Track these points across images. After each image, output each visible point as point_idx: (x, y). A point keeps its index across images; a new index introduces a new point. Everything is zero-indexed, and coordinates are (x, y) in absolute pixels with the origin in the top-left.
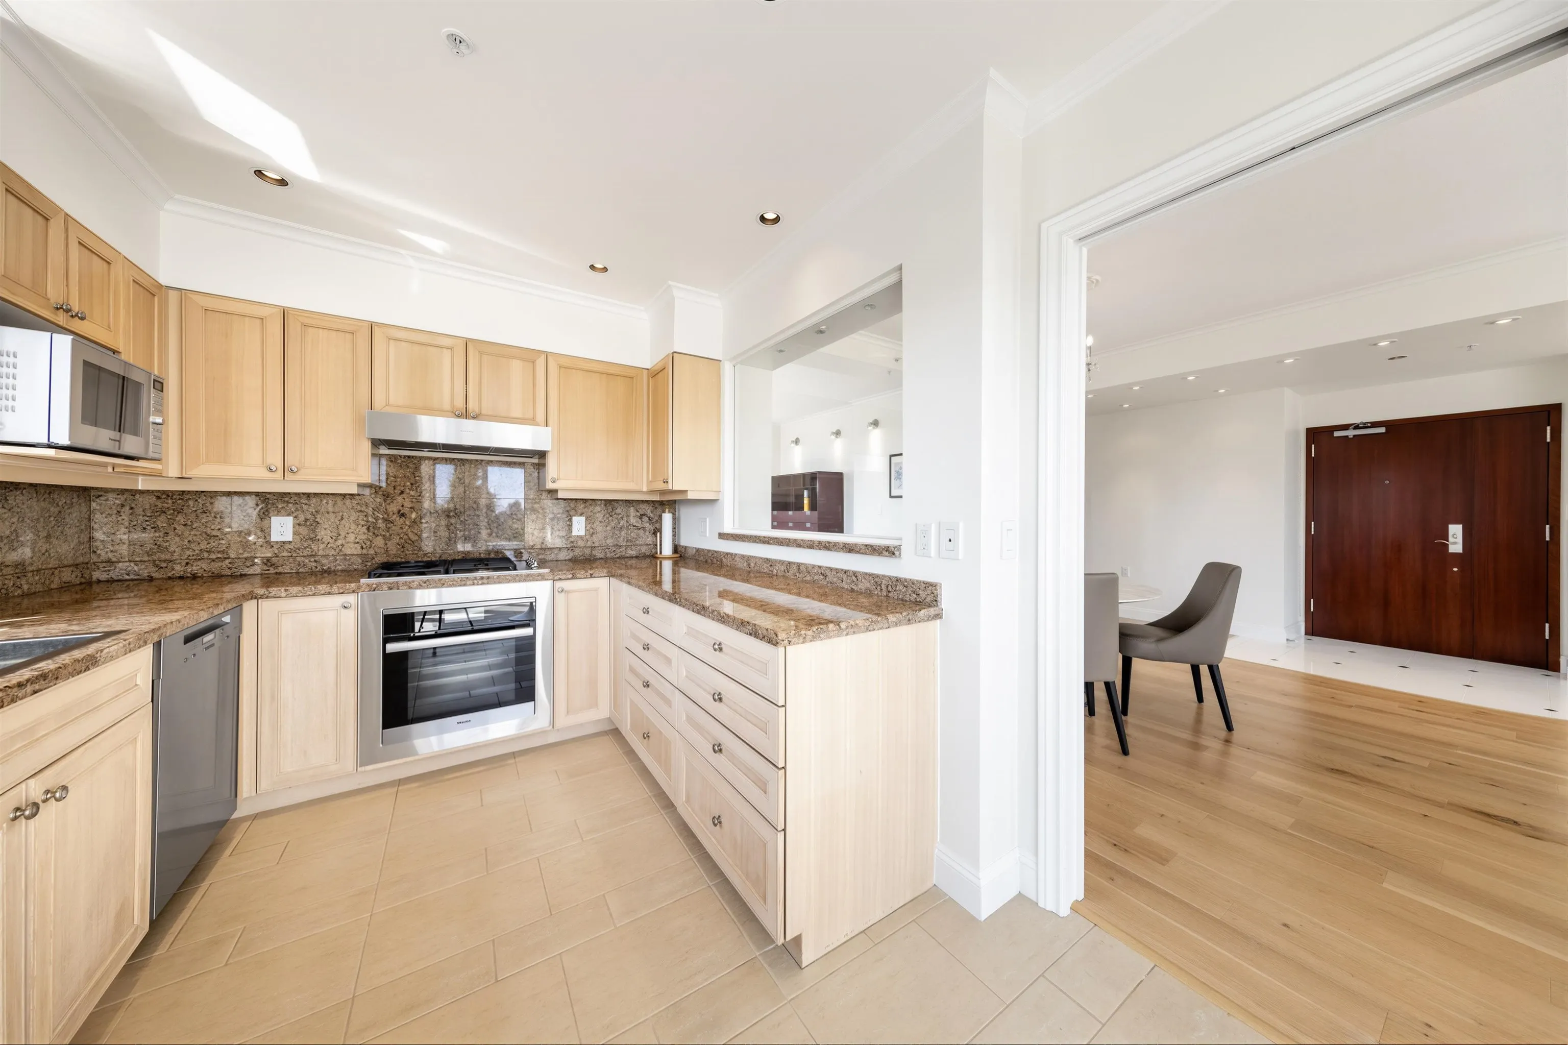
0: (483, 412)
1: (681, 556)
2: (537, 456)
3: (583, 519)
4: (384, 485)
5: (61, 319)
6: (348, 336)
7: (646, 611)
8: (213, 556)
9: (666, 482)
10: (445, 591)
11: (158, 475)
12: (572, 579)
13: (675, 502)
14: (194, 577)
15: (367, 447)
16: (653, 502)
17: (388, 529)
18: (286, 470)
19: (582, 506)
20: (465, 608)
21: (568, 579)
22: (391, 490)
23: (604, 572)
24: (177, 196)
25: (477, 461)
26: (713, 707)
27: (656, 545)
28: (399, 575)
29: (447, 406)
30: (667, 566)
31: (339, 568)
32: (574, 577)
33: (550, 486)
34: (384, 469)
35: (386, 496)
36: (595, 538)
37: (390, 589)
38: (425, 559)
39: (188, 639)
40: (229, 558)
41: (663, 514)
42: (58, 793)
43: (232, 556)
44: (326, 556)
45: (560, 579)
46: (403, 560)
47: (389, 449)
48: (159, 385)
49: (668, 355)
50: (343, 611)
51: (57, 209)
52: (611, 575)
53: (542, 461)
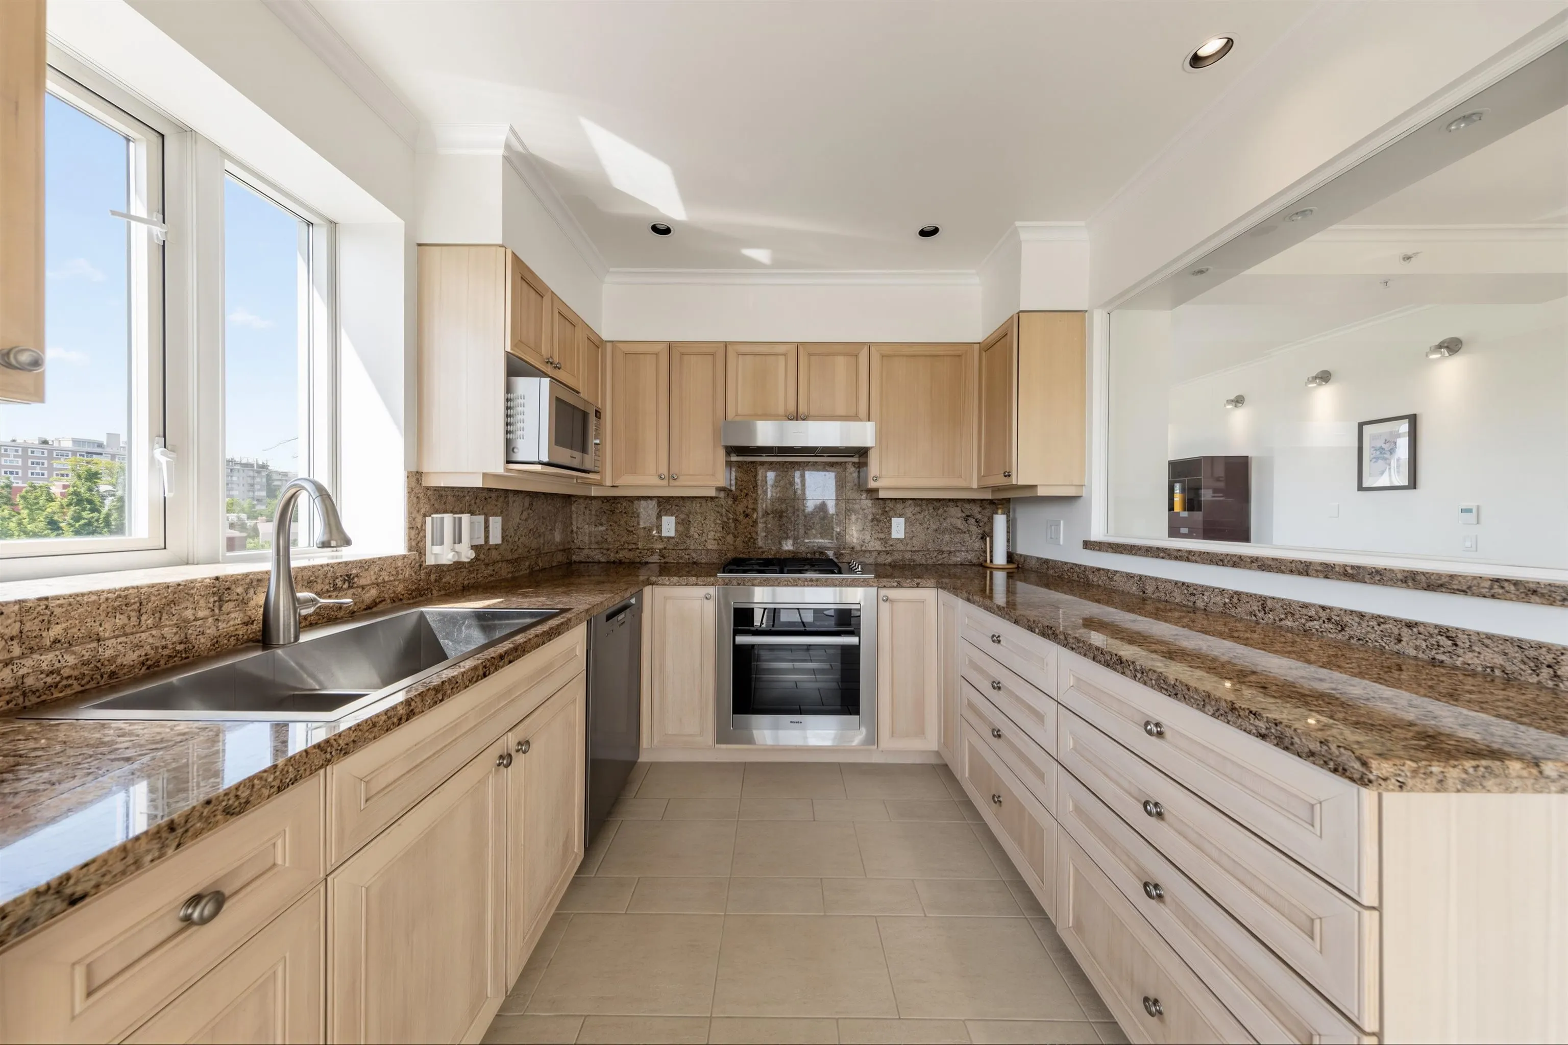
0: (812, 413)
1: (1018, 567)
2: (857, 456)
3: (902, 520)
4: (733, 488)
5: (549, 370)
6: (710, 358)
7: (996, 639)
8: (630, 547)
9: (1008, 475)
10: (779, 590)
11: (599, 484)
12: (897, 587)
13: (1008, 500)
14: (621, 563)
15: (722, 453)
16: (982, 500)
17: (736, 528)
18: (672, 477)
19: (902, 507)
20: (798, 609)
21: (893, 587)
22: (738, 493)
23: (932, 582)
24: (611, 270)
25: (804, 462)
26: (1147, 824)
27: (985, 552)
28: (745, 572)
29: (781, 411)
30: (1000, 578)
31: (703, 561)
32: (900, 586)
33: (872, 484)
34: (733, 474)
35: (735, 499)
36: (915, 542)
37: (739, 584)
38: (764, 556)
39: (610, 617)
40: (638, 549)
41: (995, 516)
42: (524, 745)
43: (640, 547)
44: (695, 550)
45: (885, 587)
46: (747, 557)
47: (737, 456)
48: (598, 414)
49: (1012, 317)
50: (706, 601)
51: (547, 289)
52: (940, 586)
53: (862, 460)
